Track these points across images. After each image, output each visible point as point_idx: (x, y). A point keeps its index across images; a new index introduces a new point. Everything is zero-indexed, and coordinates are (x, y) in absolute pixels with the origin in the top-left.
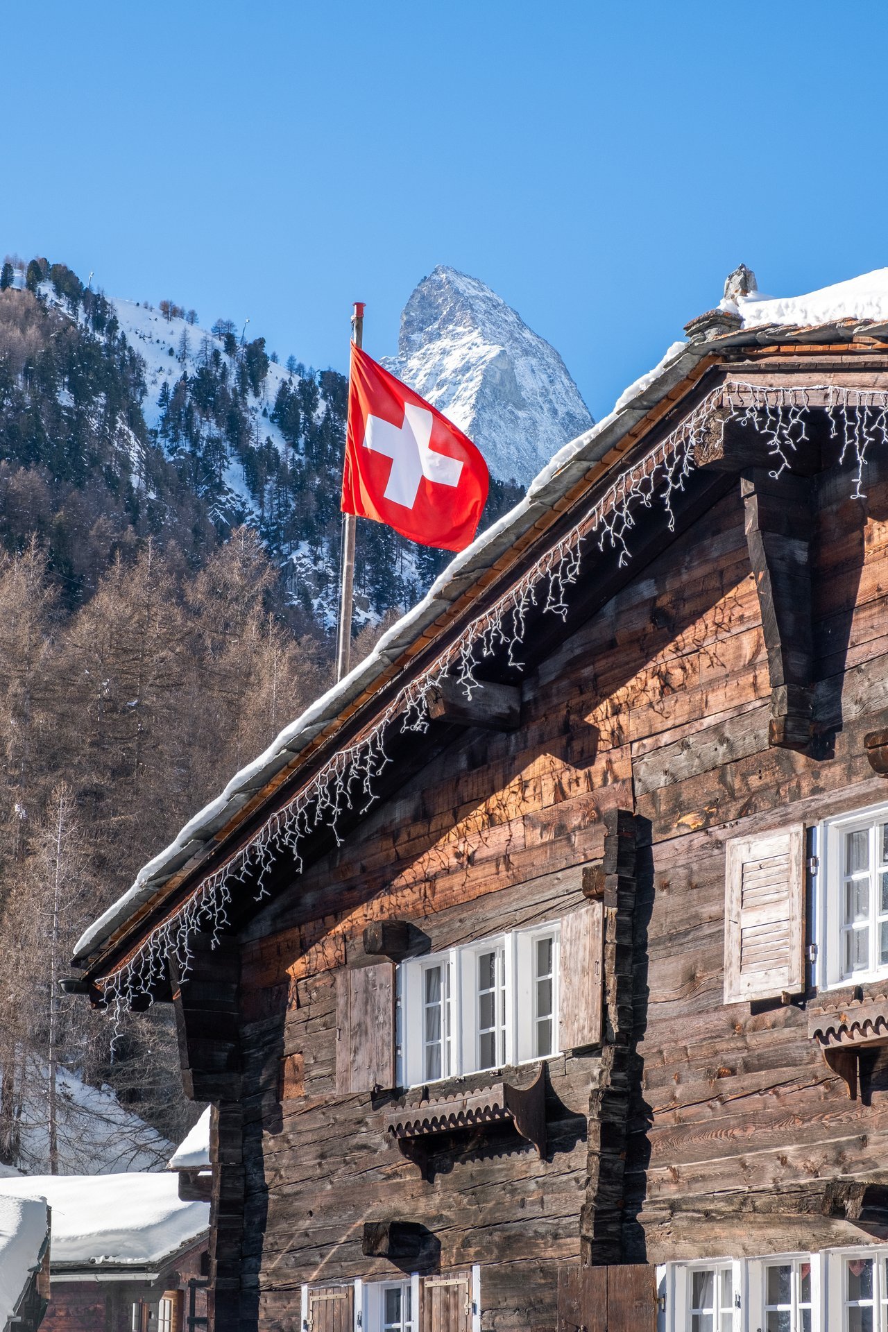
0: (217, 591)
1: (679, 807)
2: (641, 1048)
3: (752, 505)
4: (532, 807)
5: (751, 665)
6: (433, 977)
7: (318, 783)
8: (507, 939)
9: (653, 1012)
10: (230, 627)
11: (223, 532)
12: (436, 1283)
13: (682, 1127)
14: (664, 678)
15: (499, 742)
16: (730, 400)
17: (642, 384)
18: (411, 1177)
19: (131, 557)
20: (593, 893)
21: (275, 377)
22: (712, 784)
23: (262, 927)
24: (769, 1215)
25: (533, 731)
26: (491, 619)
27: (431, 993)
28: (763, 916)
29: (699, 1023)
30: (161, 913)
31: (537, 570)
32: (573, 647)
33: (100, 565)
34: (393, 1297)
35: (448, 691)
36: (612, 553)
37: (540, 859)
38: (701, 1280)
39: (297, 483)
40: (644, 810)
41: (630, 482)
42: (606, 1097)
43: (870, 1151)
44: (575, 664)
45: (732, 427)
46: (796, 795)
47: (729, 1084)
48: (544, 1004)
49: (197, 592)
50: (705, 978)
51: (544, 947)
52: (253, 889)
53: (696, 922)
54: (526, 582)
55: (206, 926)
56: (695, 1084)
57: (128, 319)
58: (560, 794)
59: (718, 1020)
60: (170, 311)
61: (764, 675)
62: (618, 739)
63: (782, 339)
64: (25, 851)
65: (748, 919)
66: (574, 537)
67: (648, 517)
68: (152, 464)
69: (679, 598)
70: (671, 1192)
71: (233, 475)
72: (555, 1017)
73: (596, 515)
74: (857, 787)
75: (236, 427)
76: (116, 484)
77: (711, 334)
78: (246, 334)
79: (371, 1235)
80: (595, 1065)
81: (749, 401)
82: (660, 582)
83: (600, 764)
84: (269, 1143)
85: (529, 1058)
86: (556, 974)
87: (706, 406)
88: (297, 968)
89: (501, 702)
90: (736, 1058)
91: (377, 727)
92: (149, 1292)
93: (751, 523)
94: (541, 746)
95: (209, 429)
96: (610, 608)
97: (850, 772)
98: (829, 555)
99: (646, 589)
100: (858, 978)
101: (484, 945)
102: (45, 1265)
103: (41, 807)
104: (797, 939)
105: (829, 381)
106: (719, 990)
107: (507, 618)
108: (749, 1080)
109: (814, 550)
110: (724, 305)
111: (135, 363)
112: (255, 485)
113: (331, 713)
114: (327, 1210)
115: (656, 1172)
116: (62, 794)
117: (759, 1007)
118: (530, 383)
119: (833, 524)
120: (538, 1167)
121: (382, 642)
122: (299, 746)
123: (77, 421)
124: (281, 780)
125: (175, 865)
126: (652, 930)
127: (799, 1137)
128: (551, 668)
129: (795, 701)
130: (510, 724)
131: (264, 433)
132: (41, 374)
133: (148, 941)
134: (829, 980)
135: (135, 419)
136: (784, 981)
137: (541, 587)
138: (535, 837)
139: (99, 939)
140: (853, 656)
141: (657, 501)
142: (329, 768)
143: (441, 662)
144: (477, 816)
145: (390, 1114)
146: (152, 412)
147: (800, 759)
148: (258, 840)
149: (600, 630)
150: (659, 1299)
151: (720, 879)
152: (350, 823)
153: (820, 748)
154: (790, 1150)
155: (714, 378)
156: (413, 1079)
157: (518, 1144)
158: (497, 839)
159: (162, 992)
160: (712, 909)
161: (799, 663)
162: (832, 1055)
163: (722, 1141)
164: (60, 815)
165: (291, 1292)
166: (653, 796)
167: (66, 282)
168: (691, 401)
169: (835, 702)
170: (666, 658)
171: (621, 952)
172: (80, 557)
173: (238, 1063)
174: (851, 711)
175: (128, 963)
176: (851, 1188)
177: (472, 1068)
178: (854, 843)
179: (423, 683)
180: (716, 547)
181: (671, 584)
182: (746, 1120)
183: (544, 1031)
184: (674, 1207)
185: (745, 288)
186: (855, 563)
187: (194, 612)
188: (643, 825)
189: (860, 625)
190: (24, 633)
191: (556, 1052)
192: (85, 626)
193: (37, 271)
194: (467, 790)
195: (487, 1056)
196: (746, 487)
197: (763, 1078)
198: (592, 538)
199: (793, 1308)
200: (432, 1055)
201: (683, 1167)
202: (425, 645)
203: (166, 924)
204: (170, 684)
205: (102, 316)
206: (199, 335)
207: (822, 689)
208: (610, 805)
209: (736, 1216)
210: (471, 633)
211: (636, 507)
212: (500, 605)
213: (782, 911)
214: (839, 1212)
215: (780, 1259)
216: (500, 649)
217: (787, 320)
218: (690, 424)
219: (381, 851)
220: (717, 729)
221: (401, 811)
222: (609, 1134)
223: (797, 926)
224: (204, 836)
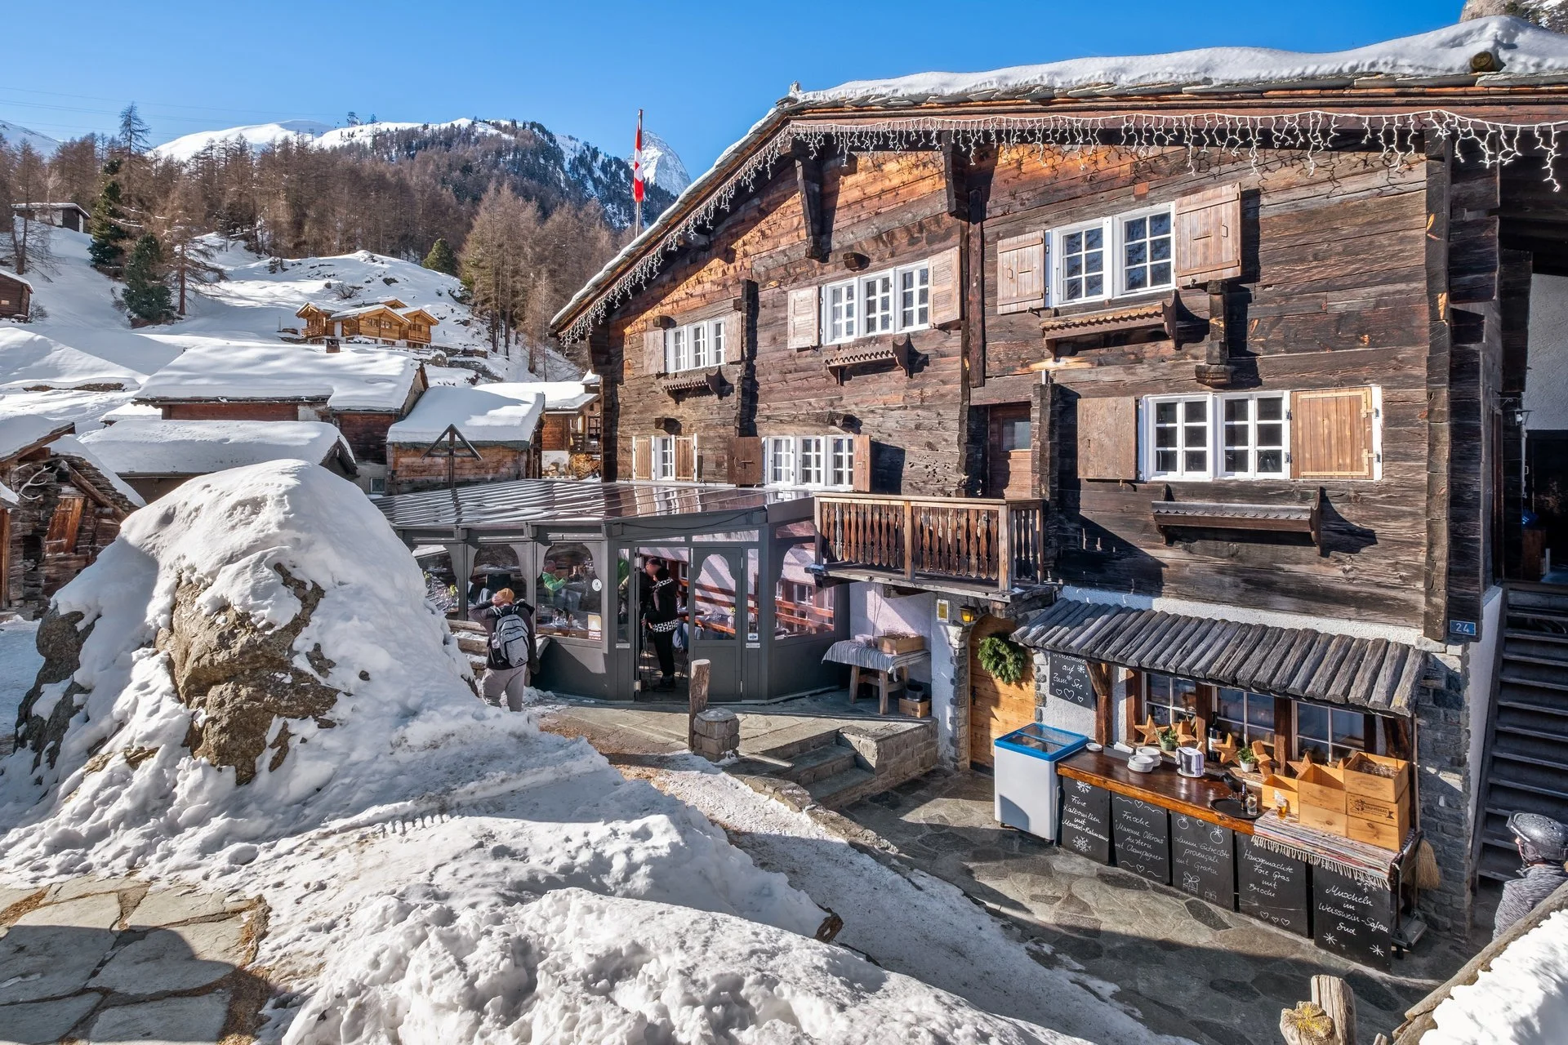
0: (587, 214)
1: (769, 279)
2: (755, 362)
3: (800, 170)
4: (714, 277)
5: (797, 229)
6: (677, 335)
7: (636, 267)
8: (705, 323)
9: (759, 350)
10: (592, 225)
11: (587, 200)
12: (681, 438)
13: (771, 390)
14: (763, 233)
15: (701, 255)
16: (793, 130)
17: (759, 124)
18: (671, 402)
19: (562, 205)
20: (737, 307)
21: (601, 158)
22: (782, 271)
23: (616, 317)
24: (804, 422)
25: (714, 251)
26: (700, 211)
27: (677, 340)
28: (803, 318)
29: (778, 355)
30: (581, 311)
31: (717, 193)
32: (729, 222)
33: (553, 207)
34: (665, 441)
35: (685, 236)
36: (747, 187)
37: (717, 296)
38: (777, 443)
39: (608, 188)
40: (756, 280)
41: (754, 161)
42: (743, 379)
43: (844, 402)
44: (729, 228)
45: (794, 140)
46: (814, 275)
47: (789, 376)
48: (718, 345)
49: (581, 215)
50: (780, 339)
51: (718, 326)
52: (613, 303)
53: (776, 320)
54: (714, 198)
55: (597, 316)
56: (776, 376)
57: (559, 140)
58: (724, 273)
59: (784, 354)
60: (571, 138)
61: (803, 233)
62: (746, 255)
63: (814, 107)
64: (534, 286)
65: (797, 320)
66: (732, 180)
67: (761, 174)
68: (567, 180)
69: (769, 204)
70: (767, 413)
71: (590, 184)
72: (722, 350)
73: (740, 173)
74: (839, 273)
75: (590, 171)
76: (557, 186)
77: (786, 105)
78: (593, 145)
79: (658, 423)
80: (739, 368)
81: (800, 130)
82: (761, 199)
83: (738, 264)
84: (620, 388)
85: (713, 364)
86: (722, 336)
87: (783, 133)
88: (628, 330)
89: (703, 241)
90: (792, 367)
91: (658, 249)
92: (575, 417)
93: (799, 176)
94: (717, 256)
95: (583, 171)
96: (742, 208)
97: (836, 268)
98: (827, 189)
99: (756, 201)
100: (837, 341)
101: (697, 325)
102: (545, 409)
103: (538, 274)
104: (816, 327)
105: (833, 123)
106: (785, 343)
107: (706, 211)
108: (796, 375)
109: (821, 187)
110: (791, 94)
111: (561, 152)
112: (596, 188)
113: (641, 243)
114: (641, 412)
115: (760, 405)
116: (544, 270)
117: (799, 350)
118: (670, 163)
119: (828, 178)
120: (718, 402)
121: (660, 218)
122: (630, 255)
123: (546, 168)
124: (623, 267)
125: (586, 295)
126: (759, 322)
127: (815, 396)
128: (721, 229)
129: (816, 242)
130: (705, 248)
131: (598, 173)
132: (535, 154)
133: (577, 320)
134: (827, 342)
135: (562, 168)
136: (811, 341)
137: (720, 199)
138: (715, 288)
139: (560, 319)
140: (835, 227)
141: (764, 168)
142: (640, 262)
143: (682, 226)
144: (693, 279)
145: (664, 382)
146: (567, 166)
147: (816, 263)
148: (615, 287)
149: (739, 216)
150: (763, 447)
151: (786, 305)
152: (648, 282)
153: (824, 259)
154: (812, 400)
155: (787, 122)
156: (671, 370)
157: (709, 393)
158: (698, 290)
159: (582, 337)
160: (782, 315)
161: (817, 227)
162: (831, 369)
163: (787, 396)
164: (545, 275)
165: (629, 438)
166: (759, 275)
167: (541, 128)
168: (778, 130)
169: (829, 243)
170: (762, 225)
171: (748, 329)
172: (548, 206)
173: (609, 362)
174: (835, 245)
175: (570, 328)
176: (838, 416)
177: (692, 367)
178: (836, 294)
179: (675, 233)
180: (783, 186)
181: (766, 200)
182: (796, 389)
183: (718, 355)
184: (768, 418)
185: (798, 88)
186: (836, 193)
187: (580, 220)
188: (756, 285)
189: (838, 215)
190: (532, 225)
191: (723, 362)
192: (549, 224)
193: (533, 125)
194: (689, 271)
195: (698, 363)
196: (798, 163)
197: (802, 374)
198: (739, 181)
199: (813, 454)
200: (677, 362)
201: (772, 404)
202: (675, 220)
203: (583, 315)
204: (574, 240)
205: (552, 138)
206: (579, 145)
207: (824, 238)
208: (743, 278)
209: (791, 422)
210: (693, 215)
211: (756, 170)
212: (703, 206)
213: (810, 317)
214: (834, 424)
215: (808, 437)
216: (704, 222)
217: (817, 99)
218: (778, 139)
219: (658, 292)
220: (783, 251)
221: (666, 278)
222: (744, 392)
223: (816, 322)
224: (597, 286)
